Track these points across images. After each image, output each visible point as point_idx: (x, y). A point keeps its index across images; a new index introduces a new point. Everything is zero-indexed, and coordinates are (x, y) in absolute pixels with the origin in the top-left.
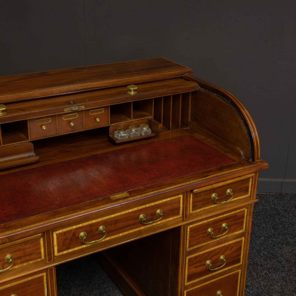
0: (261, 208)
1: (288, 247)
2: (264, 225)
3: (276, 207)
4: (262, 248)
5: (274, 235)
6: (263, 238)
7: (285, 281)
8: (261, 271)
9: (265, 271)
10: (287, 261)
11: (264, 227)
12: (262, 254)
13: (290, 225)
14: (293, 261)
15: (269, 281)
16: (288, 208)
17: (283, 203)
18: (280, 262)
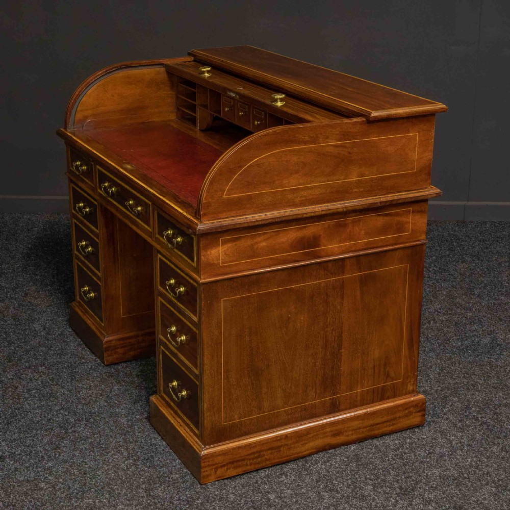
0: (436, 234)
1: (464, 264)
2: (438, 248)
3: (456, 233)
4: (432, 265)
5: (448, 255)
6: (434, 258)
7: (456, 288)
8: (428, 281)
9: (433, 281)
10: (461, 274)
11: (437, 250)
12: (431, 270)
13: (470, 248)
14: (468, 274)
15: (436, 288)
16: (471, 234)
17: (466, 230)
18: (452, 275)
